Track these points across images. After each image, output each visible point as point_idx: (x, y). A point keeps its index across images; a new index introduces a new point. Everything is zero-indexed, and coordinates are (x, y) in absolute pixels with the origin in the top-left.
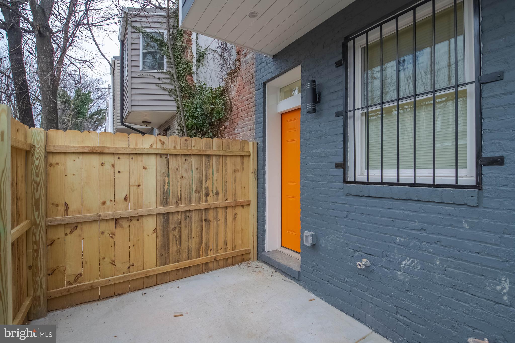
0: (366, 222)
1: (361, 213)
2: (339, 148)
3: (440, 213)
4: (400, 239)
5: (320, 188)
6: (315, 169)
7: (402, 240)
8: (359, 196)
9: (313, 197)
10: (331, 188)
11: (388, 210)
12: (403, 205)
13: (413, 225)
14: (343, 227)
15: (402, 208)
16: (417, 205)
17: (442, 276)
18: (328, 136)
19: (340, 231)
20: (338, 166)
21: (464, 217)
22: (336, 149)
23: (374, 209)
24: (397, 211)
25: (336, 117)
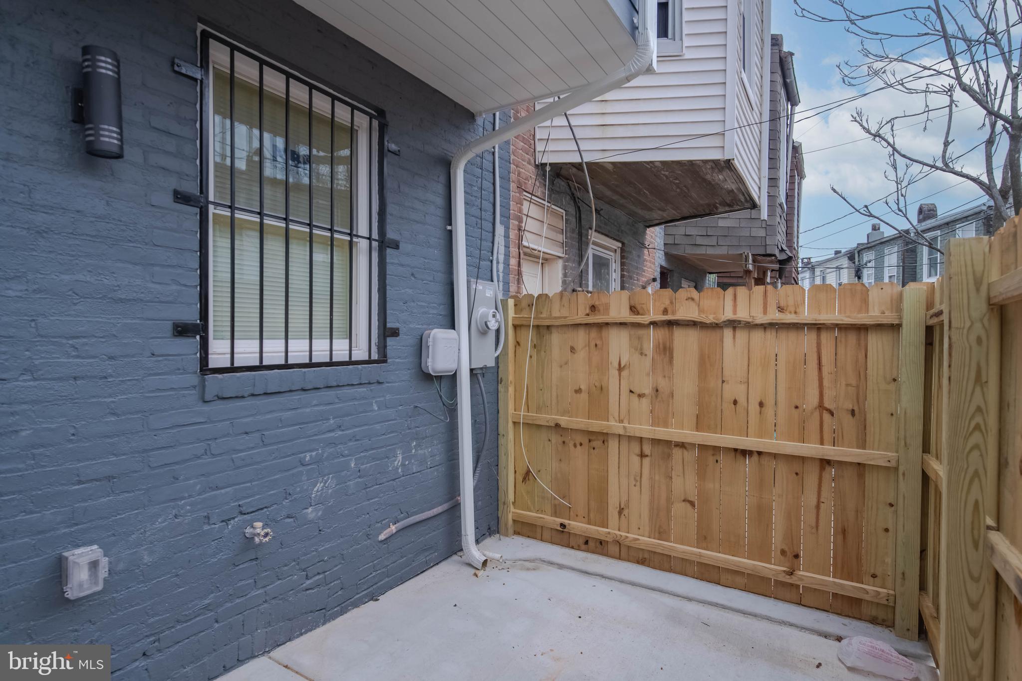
0: (253, 448)
1: (242, 433)
2: (185, 286)
3: (355, 399)
4: (310, 454)
5: (110, 396)
6: (84, 337)
7: (314, 454)
8: (243, 397)
9: (72, 431)
10: (153, 391)
11: (293, 412)
12: (314, 397)
13: (327, 424)
14: (196, 480)
15: (315, 402)
16: (332, 393)
17: (356, 480)
18: (146, 244)
19: (186, 495)
20: (182, 330)
21: (374, 398)
22: (174, 287)
23: (269, 416)
24: (308, 410)
25: (175, 202)
